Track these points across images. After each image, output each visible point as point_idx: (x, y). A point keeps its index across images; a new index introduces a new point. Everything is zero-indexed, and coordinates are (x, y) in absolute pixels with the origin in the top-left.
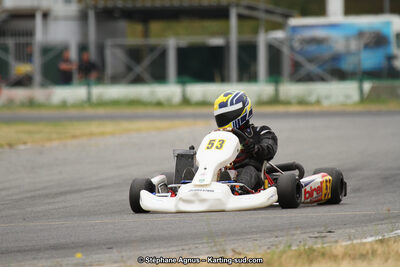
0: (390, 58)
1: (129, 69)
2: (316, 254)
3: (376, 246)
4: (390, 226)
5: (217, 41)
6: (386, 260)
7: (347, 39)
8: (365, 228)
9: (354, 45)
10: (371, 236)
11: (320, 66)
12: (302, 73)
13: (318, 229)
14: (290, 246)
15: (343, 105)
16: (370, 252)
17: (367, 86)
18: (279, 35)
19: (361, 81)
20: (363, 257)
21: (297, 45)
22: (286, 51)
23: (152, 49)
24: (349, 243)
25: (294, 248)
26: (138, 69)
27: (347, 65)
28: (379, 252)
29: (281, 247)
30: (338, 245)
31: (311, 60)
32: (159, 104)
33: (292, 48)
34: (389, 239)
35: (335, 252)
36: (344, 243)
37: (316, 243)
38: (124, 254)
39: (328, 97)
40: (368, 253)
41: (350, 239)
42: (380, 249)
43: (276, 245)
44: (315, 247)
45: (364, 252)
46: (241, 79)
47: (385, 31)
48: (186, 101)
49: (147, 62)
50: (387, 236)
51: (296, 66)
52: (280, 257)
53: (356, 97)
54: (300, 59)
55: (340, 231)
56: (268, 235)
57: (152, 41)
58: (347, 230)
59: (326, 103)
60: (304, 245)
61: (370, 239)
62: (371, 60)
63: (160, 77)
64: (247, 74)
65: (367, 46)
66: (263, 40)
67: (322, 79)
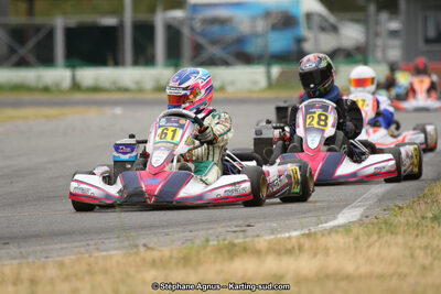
0: (300, 40)
1: (12, 51)
2: (237, 249)
3: (302, 241)
4: (314, 219)
5: (110, 21)
6: (315, 255)
7: (253, 19)
8: (287, 222)
9: (261, 26)
10: (295, 230)
11: (224, 49)
12: (204, 56)
13: (235, 223)
14: (207, 241)
15: (250, 91)
16: (296, 247)
17: (276, 70)
18: (178, 14)
19: (269, 65)
20: (289, 252)
21: (198, 25)
22: (186, 31)
23: (38, 29)
24: (272, 237)
25: (211, 243)
26: (22, 51)
27: (253, 48)
28: (306, 246)
29: (198, 242)
30: (261, 239)
31: (214, 42)
32: (46, 89)
33: (192, 29)
34: (315, 233)
35: (258, 247)
36: (267, 238)
37: (237, 238)
38: (23, 250)
39: (233, 83)
40: (293, 248)
41: (272, 233)
42: (307, 243)
43: (191, 240)
44: (236, 241)
45: (289, 247)
46: (136, 63)
47: (294, 11)
48: (76, 86)
49: (31, 43)
50: (313, 230)
51: (198, 48)
52: (198, 252)
53: (263, 83)
54: (202, 41)
55: (260, 225)
56: (180, 229)
57: (38, 20)
58: (268, 224)
59: (230, 89)
60: (224, 240)
61: (294, 234)
62: (279, 42)
63: (46, 59)
64: (143, 57)
65: (274, 27)
66: (160, 19)
67: (226, 63)
